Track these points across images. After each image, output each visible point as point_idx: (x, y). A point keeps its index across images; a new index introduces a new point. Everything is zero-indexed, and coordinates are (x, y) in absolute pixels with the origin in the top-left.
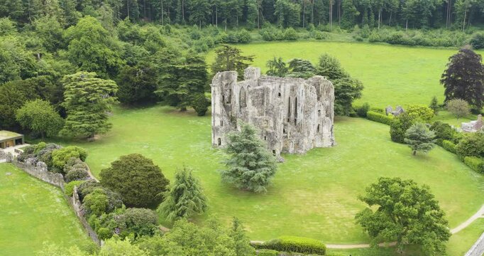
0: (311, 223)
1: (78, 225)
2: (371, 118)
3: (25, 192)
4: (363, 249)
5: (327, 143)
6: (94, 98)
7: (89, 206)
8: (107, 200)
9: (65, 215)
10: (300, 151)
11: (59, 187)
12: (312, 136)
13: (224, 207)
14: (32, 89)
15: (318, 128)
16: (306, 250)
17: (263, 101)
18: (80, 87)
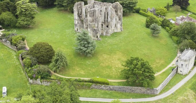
0: (106, 70)
1: (22, 69)
2: (141, 14)
3: (3, 53)
4: (123, 82)
5: (119, 30)
6: (28, 13)
7: (25, 64)
8: (31, 62)
9: (17, 64)
10: (108, 35)
11: (16, 51)
12: (113, 28)
13: (76, 62)
14: (4, 6)
15: (116, 25)
16: (102, 83)
17: (94, 15)
18: (22, 8)
